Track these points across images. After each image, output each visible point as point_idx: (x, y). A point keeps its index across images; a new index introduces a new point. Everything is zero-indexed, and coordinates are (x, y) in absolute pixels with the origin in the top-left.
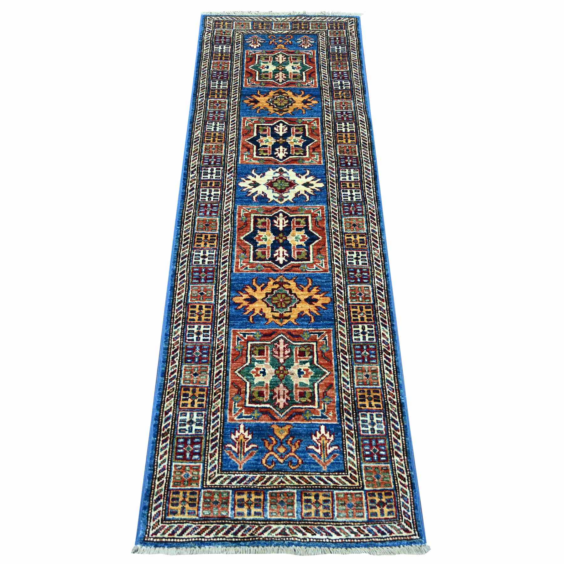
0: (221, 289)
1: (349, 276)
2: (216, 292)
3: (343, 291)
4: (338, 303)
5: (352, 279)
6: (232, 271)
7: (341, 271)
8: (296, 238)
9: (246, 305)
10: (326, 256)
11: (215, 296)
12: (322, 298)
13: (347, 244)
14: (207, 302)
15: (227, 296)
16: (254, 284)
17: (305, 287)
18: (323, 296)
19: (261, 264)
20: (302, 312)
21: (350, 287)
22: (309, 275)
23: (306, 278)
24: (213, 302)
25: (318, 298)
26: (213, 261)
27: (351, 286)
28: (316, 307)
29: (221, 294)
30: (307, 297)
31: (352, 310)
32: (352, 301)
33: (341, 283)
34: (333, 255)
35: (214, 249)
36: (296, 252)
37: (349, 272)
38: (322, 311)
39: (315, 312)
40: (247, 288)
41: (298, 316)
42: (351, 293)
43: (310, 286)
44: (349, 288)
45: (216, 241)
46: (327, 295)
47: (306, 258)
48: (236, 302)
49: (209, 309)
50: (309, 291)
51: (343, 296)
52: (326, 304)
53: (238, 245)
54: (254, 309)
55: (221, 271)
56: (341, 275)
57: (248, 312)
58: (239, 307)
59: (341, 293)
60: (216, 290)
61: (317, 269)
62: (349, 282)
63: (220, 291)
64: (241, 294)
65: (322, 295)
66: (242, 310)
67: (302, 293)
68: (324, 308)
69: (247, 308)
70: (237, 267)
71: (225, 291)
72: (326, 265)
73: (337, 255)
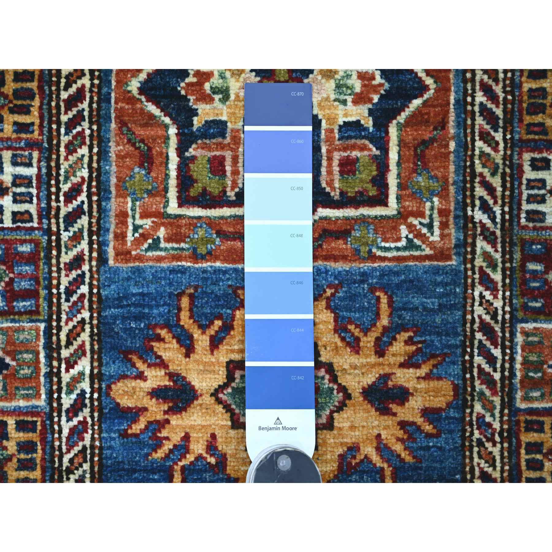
0: (69, 343)
1: (524, 282)
2: (49, 357)
3: (497, 352)
4: (478, 408)
5: (533, 294)
6: (102, 260)
7: (498, 256)
8: (338, 86)
9: (160, 417)
10: (445, 179)
11: (49, 375)
12: (422, 385)
13: (528, 119)
14: (22, 403)
15: (92, 376)
16: (185, 319)
17: (366, 331)
18: (428, 377)
19: (210, 222)
20: (354, 448)
21: (526, 334)
22: (384, 273)
23: (372, 290)
24: (42, 402)
25: (410, 385)
26: (32, 209)
27: (530, 326)
28: (403, 425)
29: (70, 366)
30: (370, 379)
31: (527, 438)
32: (526, 398)
33: (494, 316)
34: (473, 175)
35: (32, 145)
36: (337, 156)
37: (526, 259)
38: (422, 441)
39: (398, 447)
40: (160, 339)
41: (340, 467)
42: (525, 363)
43: (386, 329)
44: (519, 339)
45: (37, 102)
46: (440, 371)
47: (373, 192)
48: (126, 402)
49: (30, 436)
50: (380, 352)
51: (497, 376)
52: (439, 410)
53: (122, 124)
54: (187, 438)
55: (66, 258)
56: (497, 277)
57: (168, 446)
58: (137, 428)
59: (491, 360)
60: (48, 346)
61: (411, 245)
62: (525, 307)
63: (65, 353)
64: (141, 366)
65: (423, 371)
66: (145, 437)
67: (355, 359)
68: (428, 428)
69: (164, 433)
70: (121, 237)
71: (81, 351)
72: (444, 225)
73: (486, 172)
